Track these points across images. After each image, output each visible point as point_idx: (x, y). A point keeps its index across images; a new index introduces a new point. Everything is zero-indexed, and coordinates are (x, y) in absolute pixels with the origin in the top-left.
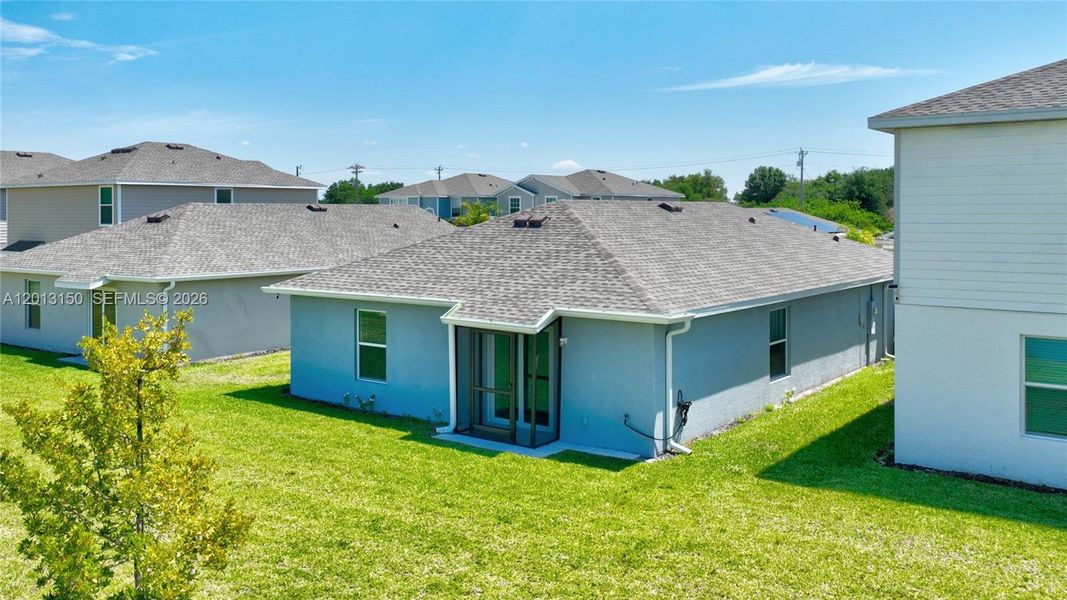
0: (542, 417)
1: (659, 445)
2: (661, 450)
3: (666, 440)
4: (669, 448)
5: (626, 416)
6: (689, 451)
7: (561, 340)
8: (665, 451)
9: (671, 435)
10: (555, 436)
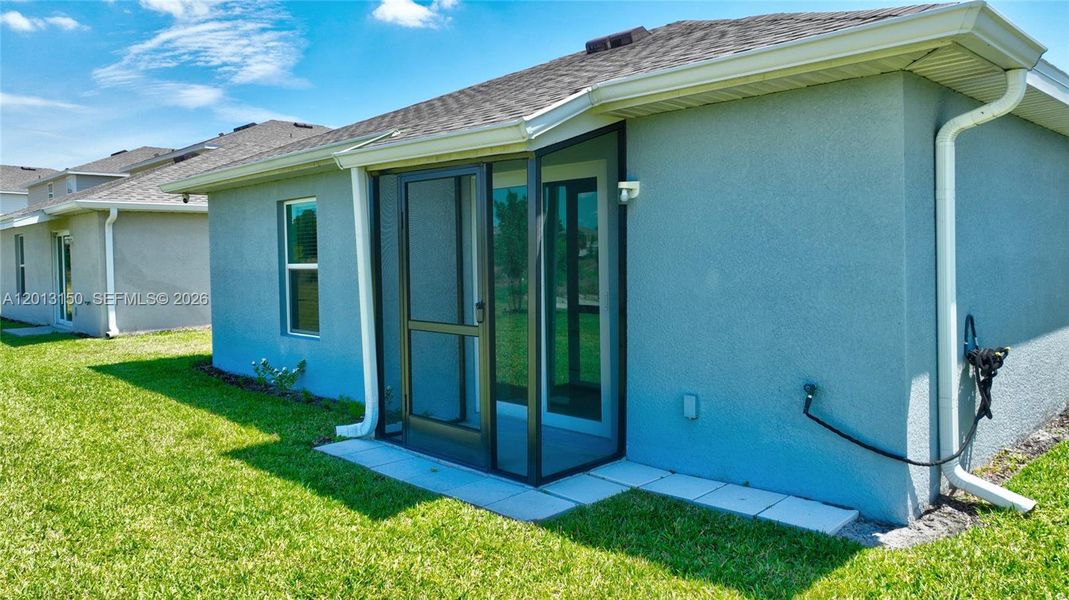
0: (578, 396)
1: (920, 480)
2: (924, 496)
3: (937, 464)
4: (945, 490)
5: (811, 389)
6: (1027, 504)
7: (623, 185)
8: (938, 501)
9: (956, 449)
10: (613, 448)
